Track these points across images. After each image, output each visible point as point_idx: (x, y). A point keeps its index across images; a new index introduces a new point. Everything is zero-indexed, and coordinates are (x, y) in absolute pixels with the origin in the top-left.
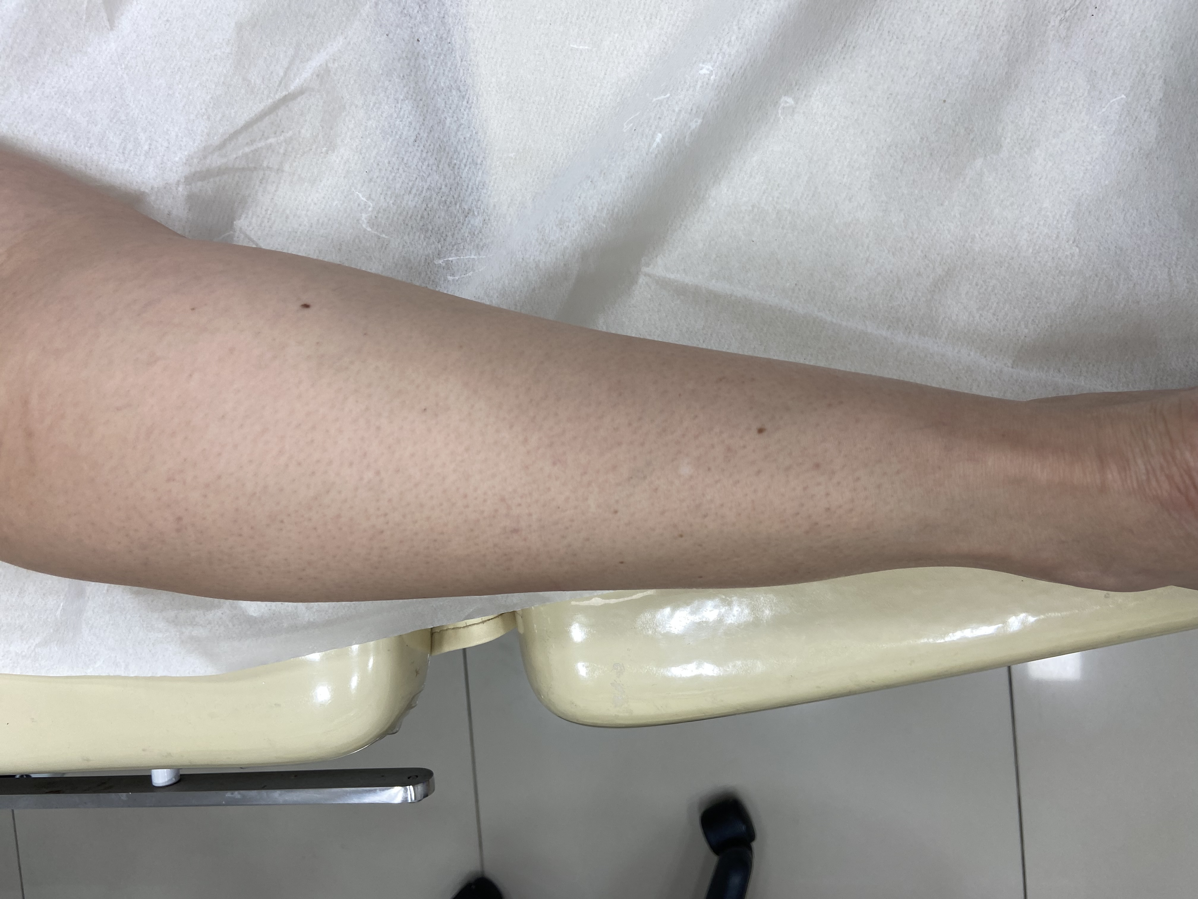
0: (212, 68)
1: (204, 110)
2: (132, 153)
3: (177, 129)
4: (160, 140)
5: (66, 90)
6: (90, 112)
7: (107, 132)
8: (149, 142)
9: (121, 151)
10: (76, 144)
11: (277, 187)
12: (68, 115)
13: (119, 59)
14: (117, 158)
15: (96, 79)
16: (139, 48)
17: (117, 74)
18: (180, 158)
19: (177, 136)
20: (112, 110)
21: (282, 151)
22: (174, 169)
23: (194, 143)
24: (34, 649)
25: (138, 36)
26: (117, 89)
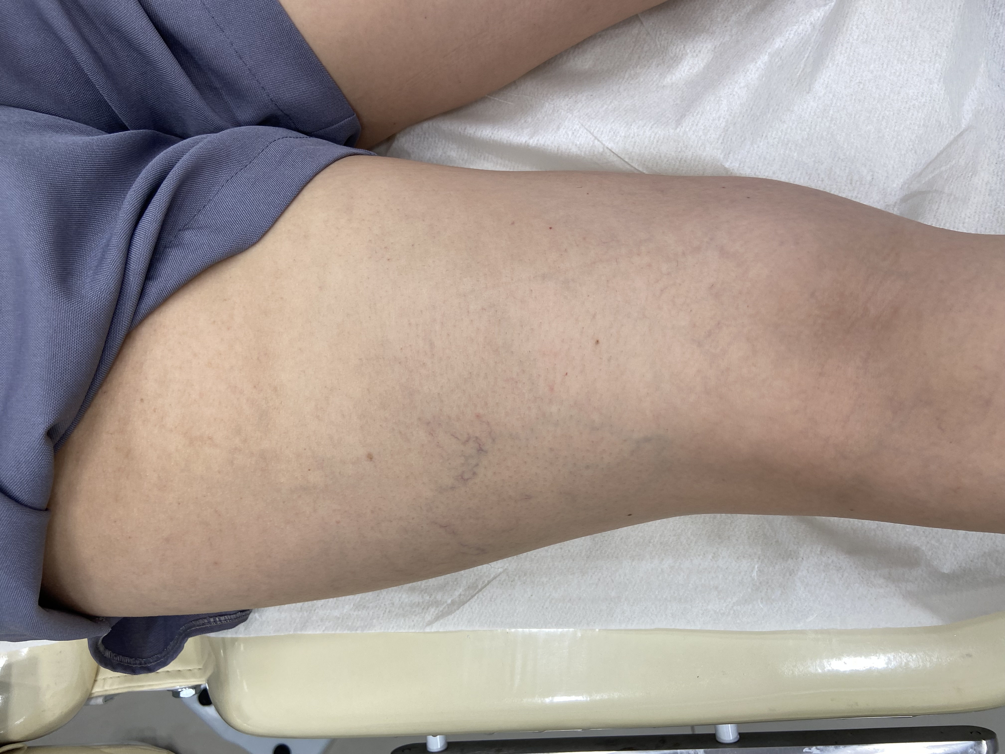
0: (913, 115)
1: (911, 147)
2: (858, 183)
3: (892, 162)
4: (880, 172)
5: (786, 140)
6: (814, 154)
7: (833, 168)
8: (871, 173)
9: (849, 182)
10: (809, 179)
11: (939, 206)
12: (795, 158)
13: (823, 114)
14: (847, 188)
15: (808, 130)
16: (838, 104)
17: (825, 125)
18: (897, 184)
19: (893, 167)
20: (832, 151)
21: (945, 177)
22: (893, 193)
23: (907, 171)
24: (732, 607)
25: (834, 96)
26: (829, 136)
